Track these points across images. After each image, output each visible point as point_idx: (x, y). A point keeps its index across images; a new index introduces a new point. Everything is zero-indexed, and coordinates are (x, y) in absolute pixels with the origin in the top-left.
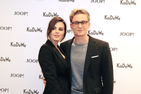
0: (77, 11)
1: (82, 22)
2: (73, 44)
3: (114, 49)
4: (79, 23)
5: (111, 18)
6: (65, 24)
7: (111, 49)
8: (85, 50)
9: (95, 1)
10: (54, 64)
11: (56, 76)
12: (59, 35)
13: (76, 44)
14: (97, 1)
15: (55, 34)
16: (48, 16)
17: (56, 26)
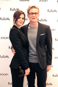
0: (32, 7)
1: (35, 13)
2: (29, 27)
3: (53, 30)
4: (33, 13)
5: (51, 11)
6: (24, 15)
7: (52, 30)
8: (36, 30)
9: (42, 1)
10: (20, 40)
11: (22, 47)
12: (22, 22)
13: (30, 27)
14: (43, 1)
15: (20, 22)
16: (13, 10)
17: (20, 16)
